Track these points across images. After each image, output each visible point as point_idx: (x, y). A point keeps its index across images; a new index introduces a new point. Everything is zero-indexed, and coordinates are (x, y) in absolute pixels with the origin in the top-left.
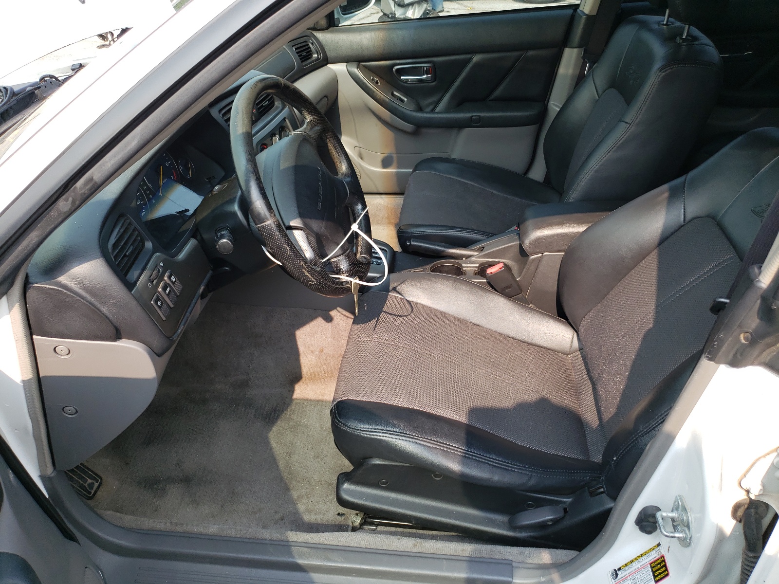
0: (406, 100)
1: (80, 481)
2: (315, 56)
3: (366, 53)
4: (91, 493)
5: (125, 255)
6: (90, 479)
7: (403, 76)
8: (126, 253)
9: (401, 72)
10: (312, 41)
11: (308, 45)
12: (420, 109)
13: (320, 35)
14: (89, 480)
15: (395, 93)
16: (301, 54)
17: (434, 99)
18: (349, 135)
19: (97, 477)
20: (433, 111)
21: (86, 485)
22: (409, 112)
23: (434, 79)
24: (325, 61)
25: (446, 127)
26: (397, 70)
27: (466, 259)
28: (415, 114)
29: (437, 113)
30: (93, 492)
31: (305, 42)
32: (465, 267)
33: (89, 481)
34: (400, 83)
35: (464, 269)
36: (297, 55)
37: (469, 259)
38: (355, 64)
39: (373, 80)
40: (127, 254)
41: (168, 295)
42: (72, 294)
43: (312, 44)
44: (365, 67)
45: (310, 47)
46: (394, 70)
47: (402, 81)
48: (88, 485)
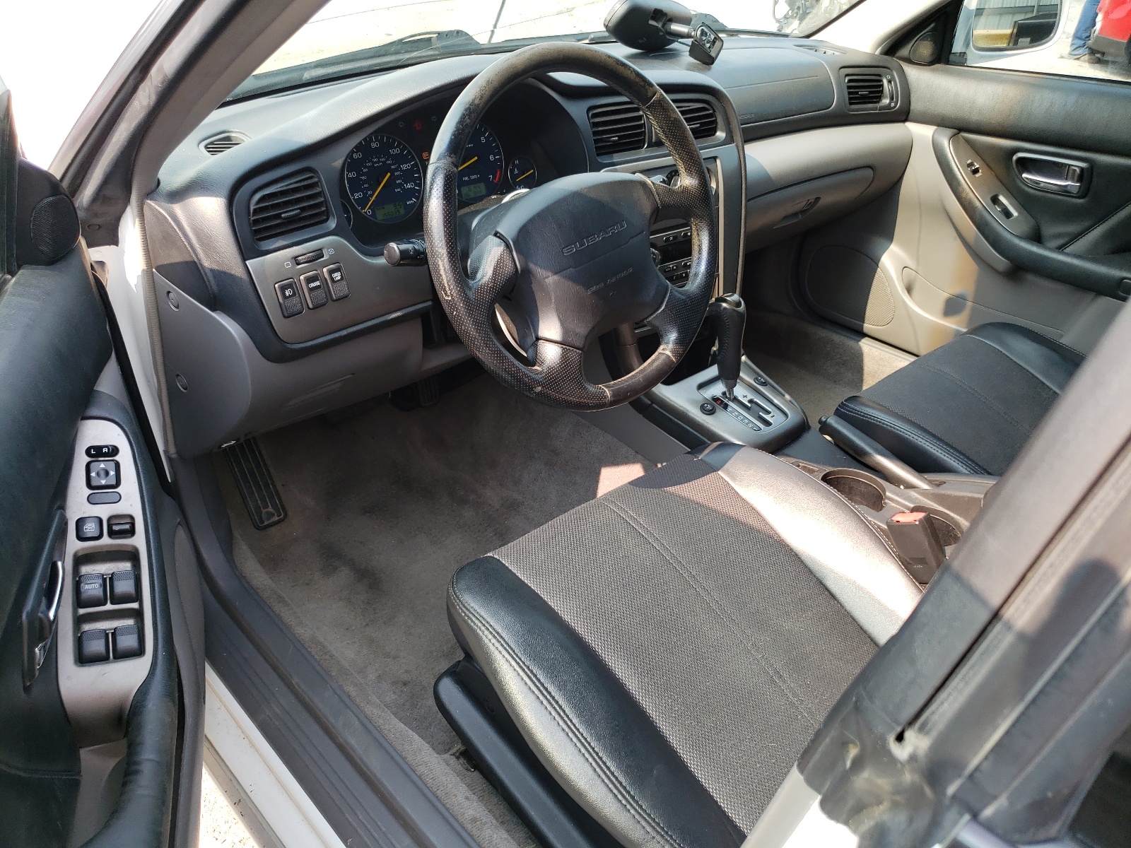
0: (1015, 214)
1: (259, 502)
2: (886, 101)
3: (975, 117)
4: (264, 522)
5: (278, 216)
6: (272, 507)
7: (1029, 172)
8: (281, 213)
9: (1025, 165)
10: (892, 76)
11: (881, 81)
12: (1037, 238)
13: (912, 72)
14: (270, 507)
15: (1002, 198)
16: (857, 90)
17: (1072, 228)
18: (905, 246)
19: (282, 509)
20: (1060, 249)
21: (264, 511)
22: (1008, 236)
23: (1083, 193)
24: (903, 115)
25: (1071, 284)
26: (1020, 160)
27: (906, 488)
28: (1017, 241)
29: (1068, 254)
30: (266, 523)
31: (879, 75)
32: (890, 499)
33: (270, 509)
34: (1018, 182)
35: (887, 501)
36: (846, 91)
37: (908, 491)
38: (950, 132)
39: (970, 165)
40: (283, 216)
41: (311, 290)
42: (176, 228)
43: (890, 82)
44: (968, 141)
45: (882, 86)
46: (1015, 158)
47: (1023, 180)
48: (267, 512)
